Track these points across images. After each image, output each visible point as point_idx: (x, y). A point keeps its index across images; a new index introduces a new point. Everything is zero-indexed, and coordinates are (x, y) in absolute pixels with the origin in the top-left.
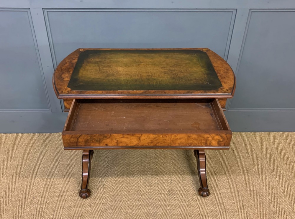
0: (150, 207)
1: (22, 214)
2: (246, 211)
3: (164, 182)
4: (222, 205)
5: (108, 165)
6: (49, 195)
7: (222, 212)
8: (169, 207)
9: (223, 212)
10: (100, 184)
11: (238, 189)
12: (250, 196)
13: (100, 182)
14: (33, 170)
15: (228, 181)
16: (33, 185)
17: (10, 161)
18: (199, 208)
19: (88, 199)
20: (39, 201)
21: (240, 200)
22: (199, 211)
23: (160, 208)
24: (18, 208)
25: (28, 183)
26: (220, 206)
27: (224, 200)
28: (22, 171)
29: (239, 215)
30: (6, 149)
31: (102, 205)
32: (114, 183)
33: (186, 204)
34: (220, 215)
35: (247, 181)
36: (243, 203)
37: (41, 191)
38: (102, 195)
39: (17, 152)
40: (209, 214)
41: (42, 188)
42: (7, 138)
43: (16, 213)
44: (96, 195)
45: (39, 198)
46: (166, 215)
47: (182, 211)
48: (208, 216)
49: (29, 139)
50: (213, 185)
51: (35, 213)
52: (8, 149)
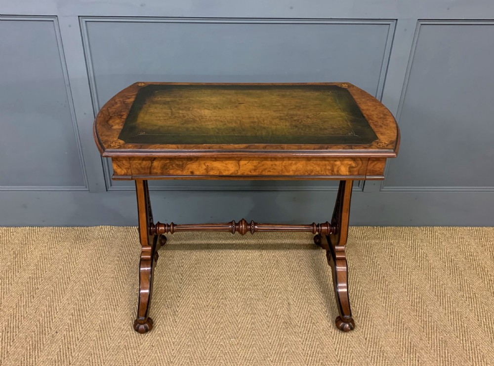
0: (254, 348)
1: (35, 359)
2: (417, 357)
3: (277, 307)
4: (376, 345)
5: (181, 279)
6: (82, 328)
7: (376, 357)
8: (286, 349)
9: (379, 357)
10: (169, 310)
11: (402, 318)
12: (424, 331)
13: (168, 307)
14: (55, 286)
15: (384, 305)
16: (55, 312)
17: (18, 272)
18: (337, 350)
19: (149, 334)
20: (66, 338)
21: (407, 337)
22: (337, 356)
23: (271, 349)
24: (28, 349)
25: (48, 307)
26: (373, 348)
27: (379, 337)
28: (38, 288)
29: (406, 362)
30: (12, 252)
31: (172, 344)
32: (193, 308)
33: (314, 344)
34: (373, 362)
35: (417, 306)
36: (412, 343)
37: (69, 322)
38: (173, 327)
39: (29, 256)
40: (354, 361)
41: (71, 317)
42: (13, 235)
43: (25, 358)
44: (162, 328)
45: (65, 333)
46: (282, 362)
47: (308, 356)
48: (353, 363)
49: (50, 236)
50: (359, 313)
51: (58, 358)
52: (14, 253)
